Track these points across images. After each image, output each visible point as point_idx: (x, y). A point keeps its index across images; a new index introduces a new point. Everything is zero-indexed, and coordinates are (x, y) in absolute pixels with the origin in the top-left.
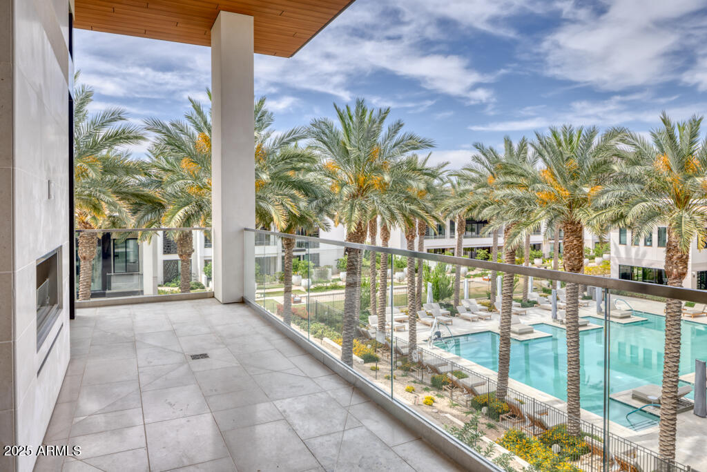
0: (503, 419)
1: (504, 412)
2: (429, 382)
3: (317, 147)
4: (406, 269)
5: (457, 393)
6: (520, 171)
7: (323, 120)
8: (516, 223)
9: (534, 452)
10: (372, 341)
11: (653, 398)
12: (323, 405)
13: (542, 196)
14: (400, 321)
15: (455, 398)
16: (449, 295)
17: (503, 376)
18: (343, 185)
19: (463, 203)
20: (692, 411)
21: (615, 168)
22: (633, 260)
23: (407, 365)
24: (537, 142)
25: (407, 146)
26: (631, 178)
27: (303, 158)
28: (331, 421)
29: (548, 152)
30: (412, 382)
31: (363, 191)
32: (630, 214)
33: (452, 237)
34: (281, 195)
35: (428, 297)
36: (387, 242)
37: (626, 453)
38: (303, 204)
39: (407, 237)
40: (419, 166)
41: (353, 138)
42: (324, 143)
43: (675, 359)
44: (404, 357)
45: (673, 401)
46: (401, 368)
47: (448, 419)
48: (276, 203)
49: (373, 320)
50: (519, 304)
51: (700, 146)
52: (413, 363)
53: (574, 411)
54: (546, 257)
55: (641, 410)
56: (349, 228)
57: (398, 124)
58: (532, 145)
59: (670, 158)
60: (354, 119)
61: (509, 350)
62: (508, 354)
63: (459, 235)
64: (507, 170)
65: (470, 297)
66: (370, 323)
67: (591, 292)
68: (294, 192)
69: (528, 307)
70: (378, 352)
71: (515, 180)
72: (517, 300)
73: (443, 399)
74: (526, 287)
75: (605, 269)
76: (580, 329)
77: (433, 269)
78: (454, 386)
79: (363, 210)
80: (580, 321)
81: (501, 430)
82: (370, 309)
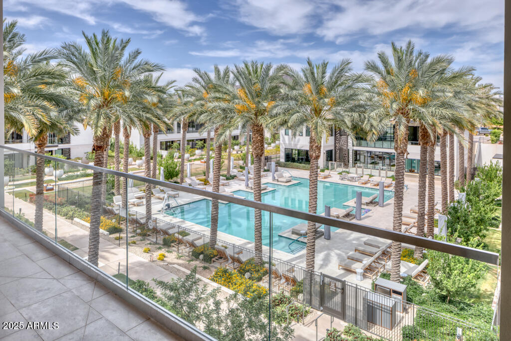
0: (214, 261)
1: (215, 256)
2: (161, 242)
3: (66, 65)
4: (144, 158)
5: (182, 247)
6: (224, 90)
7: (72, 44)
8: (222, 125)
9: (234, 281)
10: (116, 216)
11: (303, 232)
12: (67, 305)
13: (239, 107)
14: (139, 198)
15: (180, 251)
16: (177, 175)
17: (214, 232)
18: (91, 97)
19: (186, 111)
20: (323, 237)
21: (282, 91)
22: (293, 145)
23: (145, 232)
24: (235, 71)
25: (143, 69)
26: (291, 97)
27: (53, 76)
28: (74, 319)
29: (242, 78)
30: (148, 244)
31: (108, 103)
32: (290, 121)
33: (179, 132)
34: (33, 106)
35: (161, 177)
36: (128, 139)
37: (288, 271)
38: (54, 114)
39: (145, 136)
40: (153, 85)
41: (99, 60)
42: (74, 63)
43: (314, 208)
44: (142, 226)
45: (313, 234)
46: (140, 234)
47: (175, 268)
48: (27, 113)
49: (118, 200)
50: (225, 178)
51: (327, 79)
52: (149, 230)
53: (258, 249)
54: (242, 144)
55: (297, 240)
56: (96, 133)
57: (137, 52)
58: (233, 73)
59: (311, 86)
60: (100, 45)
61: (217, 213)
62: (217, 216)
63: (184, 132)
64: (216, 88)
65: (191, 175)
66: (115, 201)
67: (269, 167)
68: (45, 103)
69: (230, 179)
70: (122, 224)
71: (221, 96)
72: (223, 176)
73: (171, 254)
74: (229, 166)
75: (277, 151)
76: (262, 192)
77: (164, 156)
78: (180, 242)
79: (108, 118)
80: (262, 186)
81: (213, 269)
82: (114, 191)
